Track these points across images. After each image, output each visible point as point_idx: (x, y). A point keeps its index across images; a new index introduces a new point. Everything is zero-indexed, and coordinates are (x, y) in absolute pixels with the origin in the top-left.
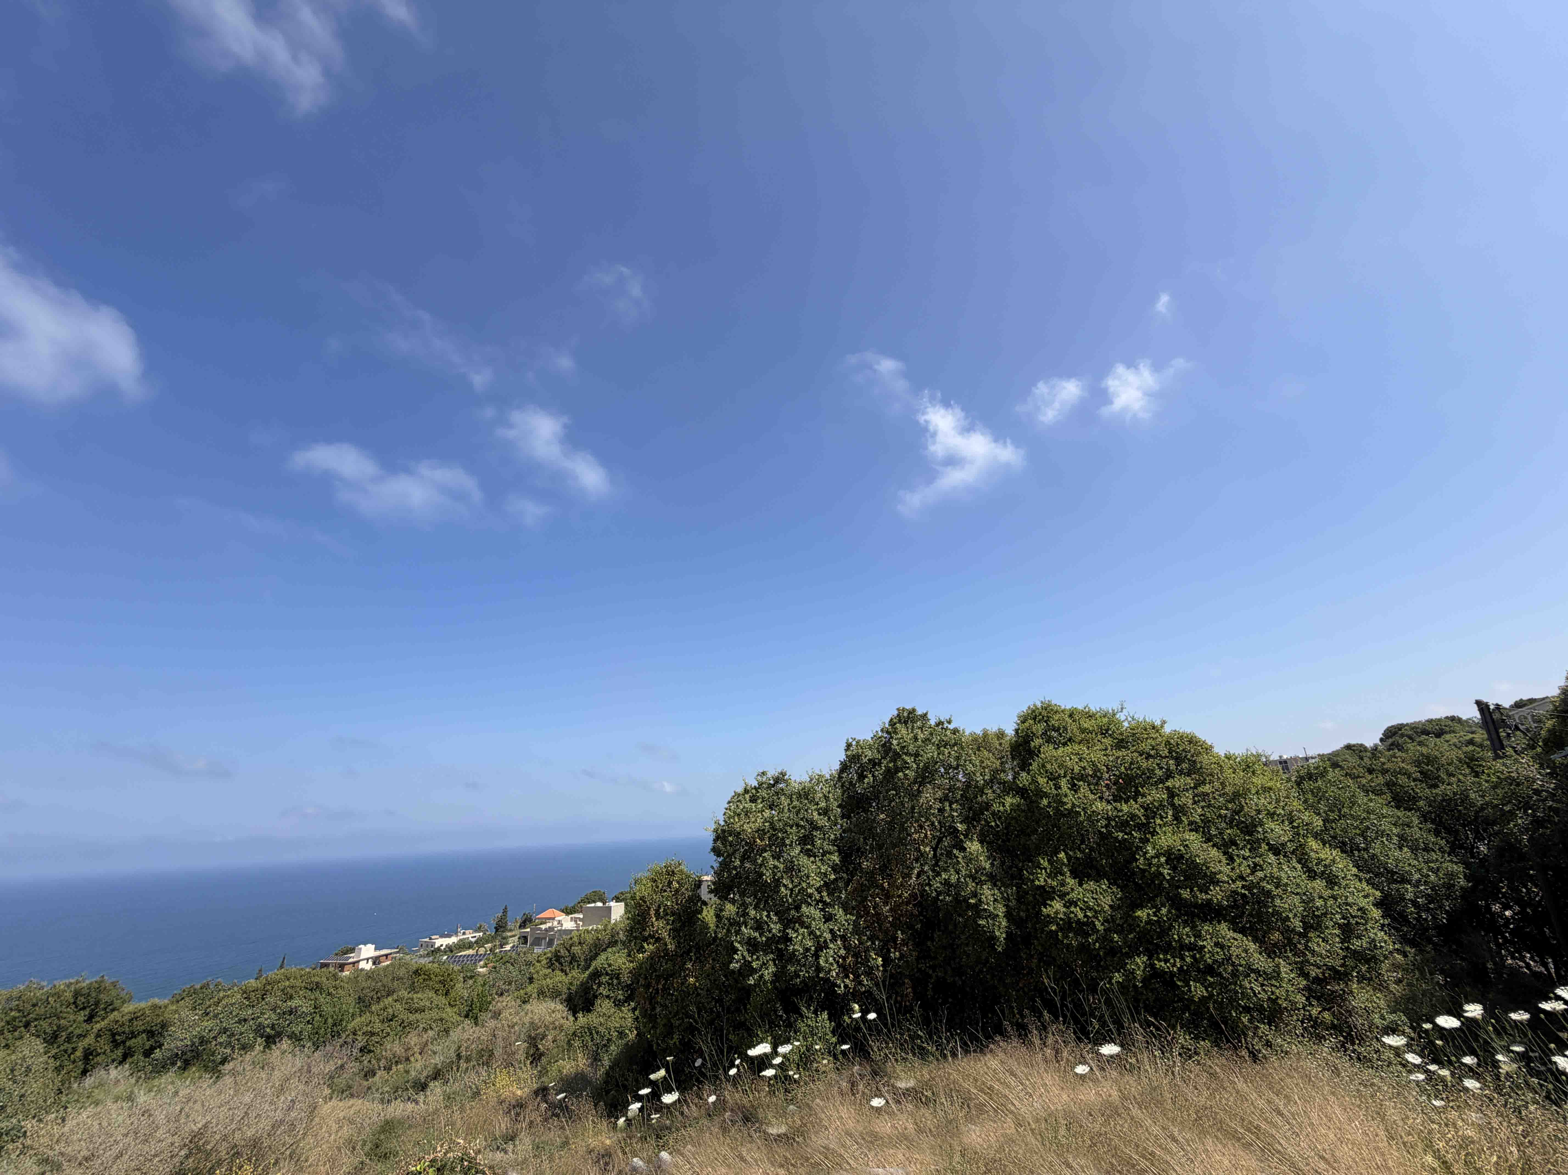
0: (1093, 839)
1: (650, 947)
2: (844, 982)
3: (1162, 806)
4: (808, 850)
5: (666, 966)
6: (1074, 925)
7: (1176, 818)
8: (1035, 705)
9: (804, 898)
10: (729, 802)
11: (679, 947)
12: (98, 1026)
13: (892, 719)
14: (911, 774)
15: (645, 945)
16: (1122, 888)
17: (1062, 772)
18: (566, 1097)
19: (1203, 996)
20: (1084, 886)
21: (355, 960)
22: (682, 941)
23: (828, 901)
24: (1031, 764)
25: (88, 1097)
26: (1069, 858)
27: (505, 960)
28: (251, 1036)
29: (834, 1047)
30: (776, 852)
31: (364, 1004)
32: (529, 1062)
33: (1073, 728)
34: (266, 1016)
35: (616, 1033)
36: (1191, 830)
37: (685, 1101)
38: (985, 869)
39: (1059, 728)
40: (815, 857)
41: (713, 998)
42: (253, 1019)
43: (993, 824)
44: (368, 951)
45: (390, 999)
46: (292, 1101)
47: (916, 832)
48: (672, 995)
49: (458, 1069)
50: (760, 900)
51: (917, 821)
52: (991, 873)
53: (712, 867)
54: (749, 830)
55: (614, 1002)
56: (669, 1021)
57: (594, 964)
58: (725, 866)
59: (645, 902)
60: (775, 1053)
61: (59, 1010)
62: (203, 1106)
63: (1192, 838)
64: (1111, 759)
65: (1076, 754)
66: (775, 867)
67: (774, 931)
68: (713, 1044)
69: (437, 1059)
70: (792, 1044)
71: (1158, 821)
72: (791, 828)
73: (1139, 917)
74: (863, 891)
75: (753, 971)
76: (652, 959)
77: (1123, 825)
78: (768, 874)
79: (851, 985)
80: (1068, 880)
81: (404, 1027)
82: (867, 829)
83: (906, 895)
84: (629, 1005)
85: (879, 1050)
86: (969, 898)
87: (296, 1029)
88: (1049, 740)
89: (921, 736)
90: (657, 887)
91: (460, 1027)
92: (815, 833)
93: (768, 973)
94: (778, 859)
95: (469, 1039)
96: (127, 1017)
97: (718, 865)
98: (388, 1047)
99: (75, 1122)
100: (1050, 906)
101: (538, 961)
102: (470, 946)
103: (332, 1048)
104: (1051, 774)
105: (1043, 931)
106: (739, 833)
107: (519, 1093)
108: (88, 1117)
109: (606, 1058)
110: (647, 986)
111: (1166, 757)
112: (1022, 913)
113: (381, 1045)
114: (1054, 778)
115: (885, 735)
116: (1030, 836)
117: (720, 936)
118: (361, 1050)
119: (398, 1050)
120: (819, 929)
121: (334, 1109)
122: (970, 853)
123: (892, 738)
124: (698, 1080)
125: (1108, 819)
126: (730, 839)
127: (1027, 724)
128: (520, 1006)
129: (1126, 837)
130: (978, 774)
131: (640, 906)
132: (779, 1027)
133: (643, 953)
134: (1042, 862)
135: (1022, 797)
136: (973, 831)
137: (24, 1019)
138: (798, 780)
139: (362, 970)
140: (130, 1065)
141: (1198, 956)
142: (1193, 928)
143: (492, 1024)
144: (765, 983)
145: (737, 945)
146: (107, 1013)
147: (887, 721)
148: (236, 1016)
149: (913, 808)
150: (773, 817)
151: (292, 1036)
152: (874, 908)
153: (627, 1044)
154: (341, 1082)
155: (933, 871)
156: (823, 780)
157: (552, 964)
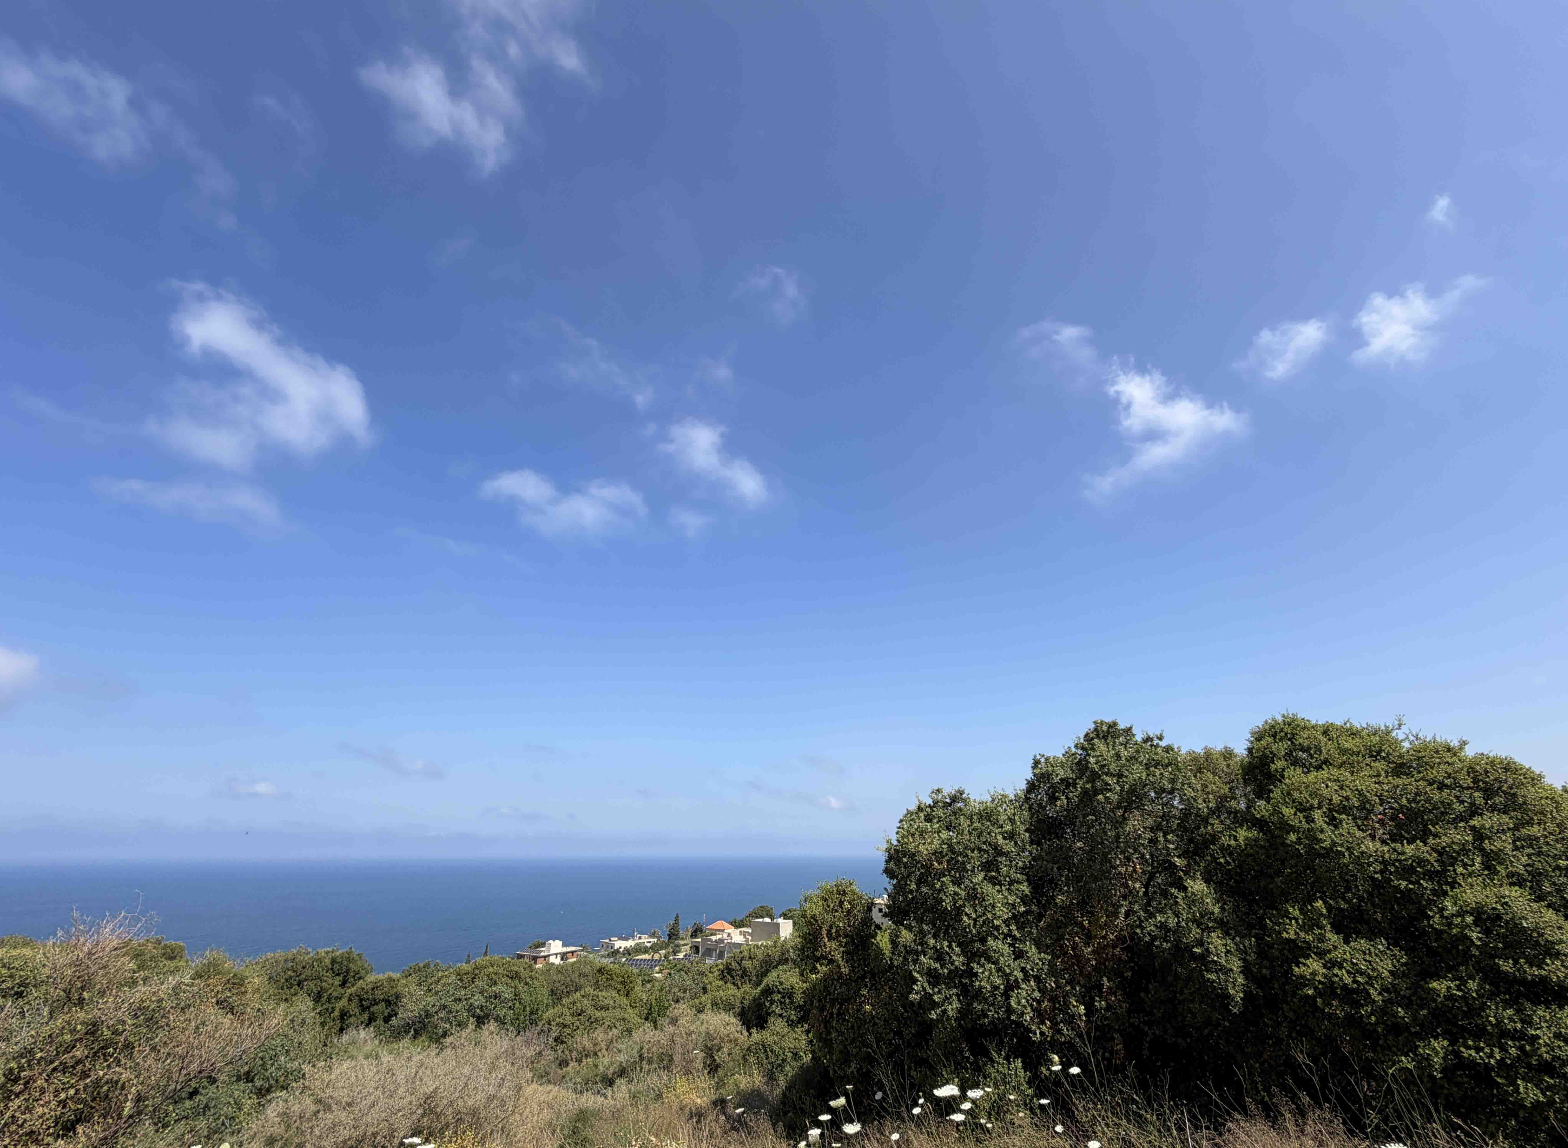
0: (1362, 887)
1: (823, 969)
2: (1039, 1028)
3: (1464, 850)
4: (993, 877)
5: (839, 990)
6: (1339, 991)
7: (1487, 866)
8: (1273, 719)
9: (988, 931)
10: (901, 821)
11: (854, 971)
12: (349, 991)
13: (1087, 735)
14: (1114, 797)
15: (818, 965)
16: (1409, 951)
17: (1315, 803)
18: (744, 1112)
19: (1538, 1101)
20: (1352, 944)
21: (546, 954)
22: (856, 965)
23: (1018, 935)
24: (1271, 791)
25: (345, 1052)
26: (1329, 908)
27: (680, 968)
28: (465, 1014)
29: (1031, 1100)
30: (955, 877)
31: (556, 996)
32: (706, 1072)
33: (1329, 749)
34: (475, 998)
35: (791, 1054)
36: (1512, 884)
37: (867, 1135)
38: (1213, 913)
39: (1309, 749)
40: (1001, 885)
41: (892, 1030)
42: (466, 999)
43: (1222, 860)
44: (556, 946)
45: (578, 994)
46: (502, 1078)
47: (1122, 865)
48: (848, 1021)
49: (641, 1069)
50: (939, 929)
51: (1122, 852)
52: (1222, 920)
53: (886, 889)
54: (925, 852)
55: (787, 1022)
56: (845, 1047)
57: (765, 980)
58: (900, 889)
59: (817, 921)
60: (964, 1097)
61: (321, 974)
62: (432, 1072)
63: (1513, 894)
64: (1386, 787)
65: (1335, 781)
66: (956, 893)
67: (957, 963)
68: (894, 1079)
69: (622, 1057)
70: (983, 1089)
71: (1460, 870)
72: (973, 851)
73: (1434, 989)
74: (1059, 928)
75: (935, 1005)
76: (826, 980)
77: (1407, 872)
78: (948, 901)
79: (1049, 1033)
80: (1329, 935)
81: (592, 1023)
82: (1063, 858)
83: (1112, 937)
84: (802, 1026)
85: (1085, 1110)
86: (1193, 947)
87: (501, 1013)
88: (1295, 762)
89: (1124, 754)
90: (829, 907)
91: (641, 1029)
92: (1000, 859)
93: (953, 1008)
94: (959, 885)
95: (649, 1041)
96: (370, 986)
97: (892, 887)
98: (578, 1040)
99: (339, 1071)
100: (1304, 965)
101: (710, 972)
102: (646, 951)
103: (531, 1034)
104: (1301, 804)
105: (1294, 994)
106: (914, 854)
107: (699, 1101)
108: (348, 1069)
109: (781, 1078)
110: (822, 1009)
111: (1468, 788)
112: (1264, 971)
113: (572, 1037)
114: (1304, 809)
115: (1080, 752)
116: (1272, 878)
117: (895, 963)
118: (556, 1040)
119: (588, 1044)
120: (1009, 966)
121: (535, 1092)
122: (1193, 893)
123: (1089, 755)
124: (878, 1114)
125: (1384, 862)
126: (905, 860)
127: (1263, 743)
128: (695, 1015)
129: (1411, 886)
130: (1200, 801)
131: (812, 924)
132: (966, 1069)
133: (816, 973)
134: (1291, 910)
135: (1261, 830)
136: (1196, 868)
137: (297, 979)
138: (978, 800)
139: (553, 964)
140: (374, 1029)
141: (1528, 1048)
142: (1519, 1011)
143: (671, 1029)
144: (949, 1019)
145: (915, 974)
146: (355, 980)
147: (1082, 735)
148: (453, 995)
149: (1118, 837)
150: (951, 839)
151: (497, 1019)
152: (1073, 949)
153: (802, 1067)
154: (540, 1066)
155: (1146, 911)
156: (1007, 800)
157: (724, 977)
